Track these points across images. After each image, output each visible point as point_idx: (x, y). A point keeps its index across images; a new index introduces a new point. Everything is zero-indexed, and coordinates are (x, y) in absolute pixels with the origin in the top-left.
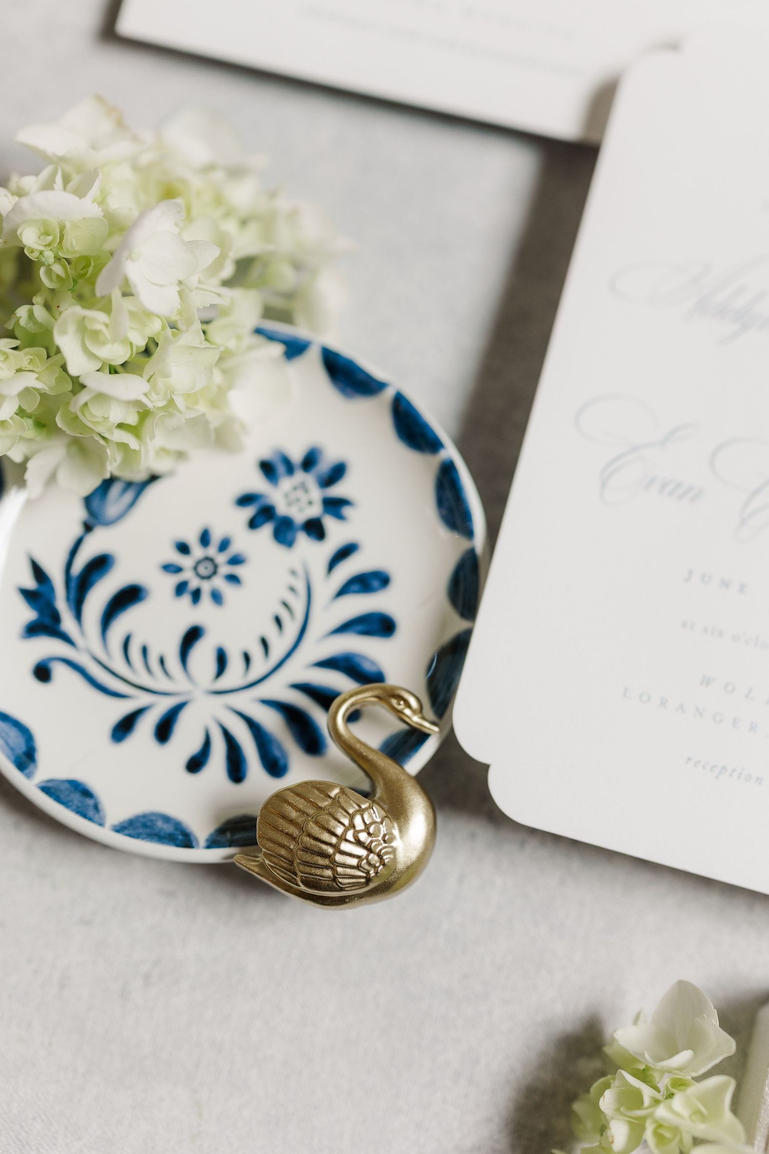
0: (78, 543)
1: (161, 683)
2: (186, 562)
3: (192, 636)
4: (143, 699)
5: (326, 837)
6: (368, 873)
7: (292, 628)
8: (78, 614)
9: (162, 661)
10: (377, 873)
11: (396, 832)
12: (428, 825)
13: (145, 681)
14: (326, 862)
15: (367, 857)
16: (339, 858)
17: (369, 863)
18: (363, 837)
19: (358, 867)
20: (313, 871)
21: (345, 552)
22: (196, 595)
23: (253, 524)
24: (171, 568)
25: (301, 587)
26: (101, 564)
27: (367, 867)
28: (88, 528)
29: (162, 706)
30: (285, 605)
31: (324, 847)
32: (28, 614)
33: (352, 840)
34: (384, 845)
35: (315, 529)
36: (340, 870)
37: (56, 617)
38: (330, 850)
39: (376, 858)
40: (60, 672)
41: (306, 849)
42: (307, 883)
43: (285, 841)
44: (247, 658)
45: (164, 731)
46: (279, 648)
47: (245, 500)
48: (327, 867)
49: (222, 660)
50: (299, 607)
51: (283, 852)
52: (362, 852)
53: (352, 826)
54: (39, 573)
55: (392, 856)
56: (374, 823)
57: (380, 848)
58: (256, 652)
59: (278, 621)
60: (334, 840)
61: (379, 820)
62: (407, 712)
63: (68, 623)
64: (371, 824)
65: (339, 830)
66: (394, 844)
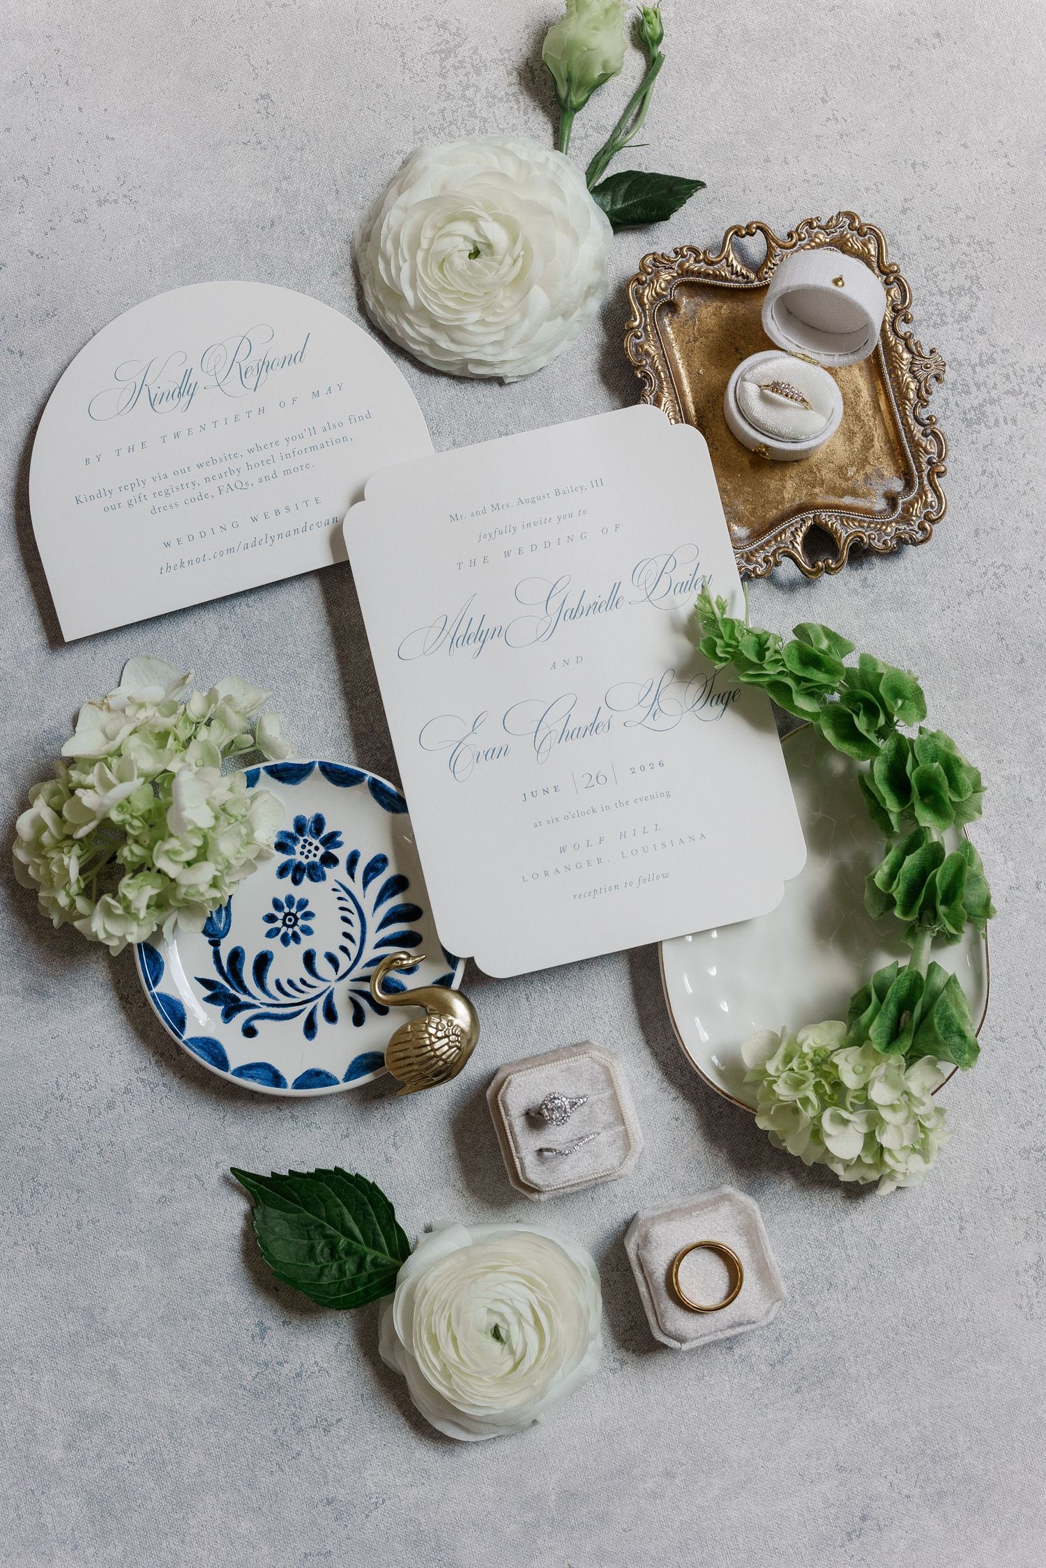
0: (217, 955)
1: (312, 993)
2: (279, 924)
3: (309, 958)
4: (309, 1006)
5: (424, 1050)
6: (456, 1046)
7: (355, 918)
8: (245, 990)
9: (303, 982)
10: (459, 1042)
11: (450, 1018)
12: (461, 1000)
13: (303, 997)
14: (435, 1060)
15: (450, 1041)
16: (438, 1053)
17: (452, 1042)
18: (440, 1034)
19: (450, 1048)
20: (434, 1068)
21: (353, 859)
22: (296, 938)
23: (296, 881)
24: (270, 934)
25: (343, 894)
26: (236, 955)
27: (453, 1044)
28: (215, 944)
29: (321, 1002)
30: (342, 909)
31: (428, 1054)
32: (219, 1009)
33: (437, 1040)
34: (451, 1028)
35: (330, 860)
36: (444, 1057)
37: (237, 999)
38: (432, 1053)
39: (454, 1037)
40: (257, 1024)
41: (421, 1063)
42: (436, 1075)
43: (410, 1068)
44: (344, 949)
45: (331, 1016)
46: (356, 932)
47: (282, 872)
48: (438, 1061)
49: (332, 959)
50: (350, 905)
51: (413, 1074)
52: (446, 1040)
53: (430, 1035)
54: (206, 983)
55: (459, 1029)
56: (438, 1024)
57: (451, 1031)
58: (347, 943)
59: (345, 919)
60: (429, 1048)
61: (439, 1020)
62: (405, 962)
63: (244, 998)
64: (437, 1026)
65: (428, 1042)
66: (455, 1023)
